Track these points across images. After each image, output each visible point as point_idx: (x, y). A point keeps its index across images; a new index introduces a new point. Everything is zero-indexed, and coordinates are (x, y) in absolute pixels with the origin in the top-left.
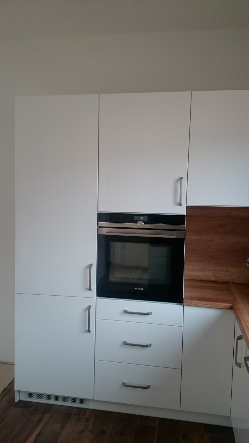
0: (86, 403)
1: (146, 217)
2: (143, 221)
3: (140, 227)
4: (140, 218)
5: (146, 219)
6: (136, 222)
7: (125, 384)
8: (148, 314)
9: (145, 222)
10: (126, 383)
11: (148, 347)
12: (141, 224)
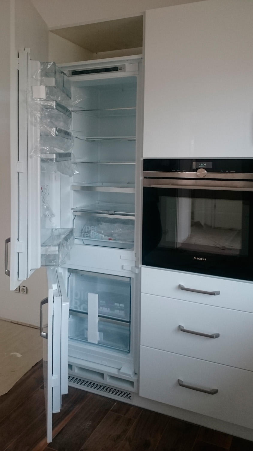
0: (130, 398)
1: (211, 164)
2: (206, 169)
3: (201, 176)
4: (201, 165)
5: (210, 165)
6: (195, 170)
7: (181, 383)
8: (212, 294)
9: (208, 170)
10: (182, 381)
11: (214, 338)
12: (202, 173)
